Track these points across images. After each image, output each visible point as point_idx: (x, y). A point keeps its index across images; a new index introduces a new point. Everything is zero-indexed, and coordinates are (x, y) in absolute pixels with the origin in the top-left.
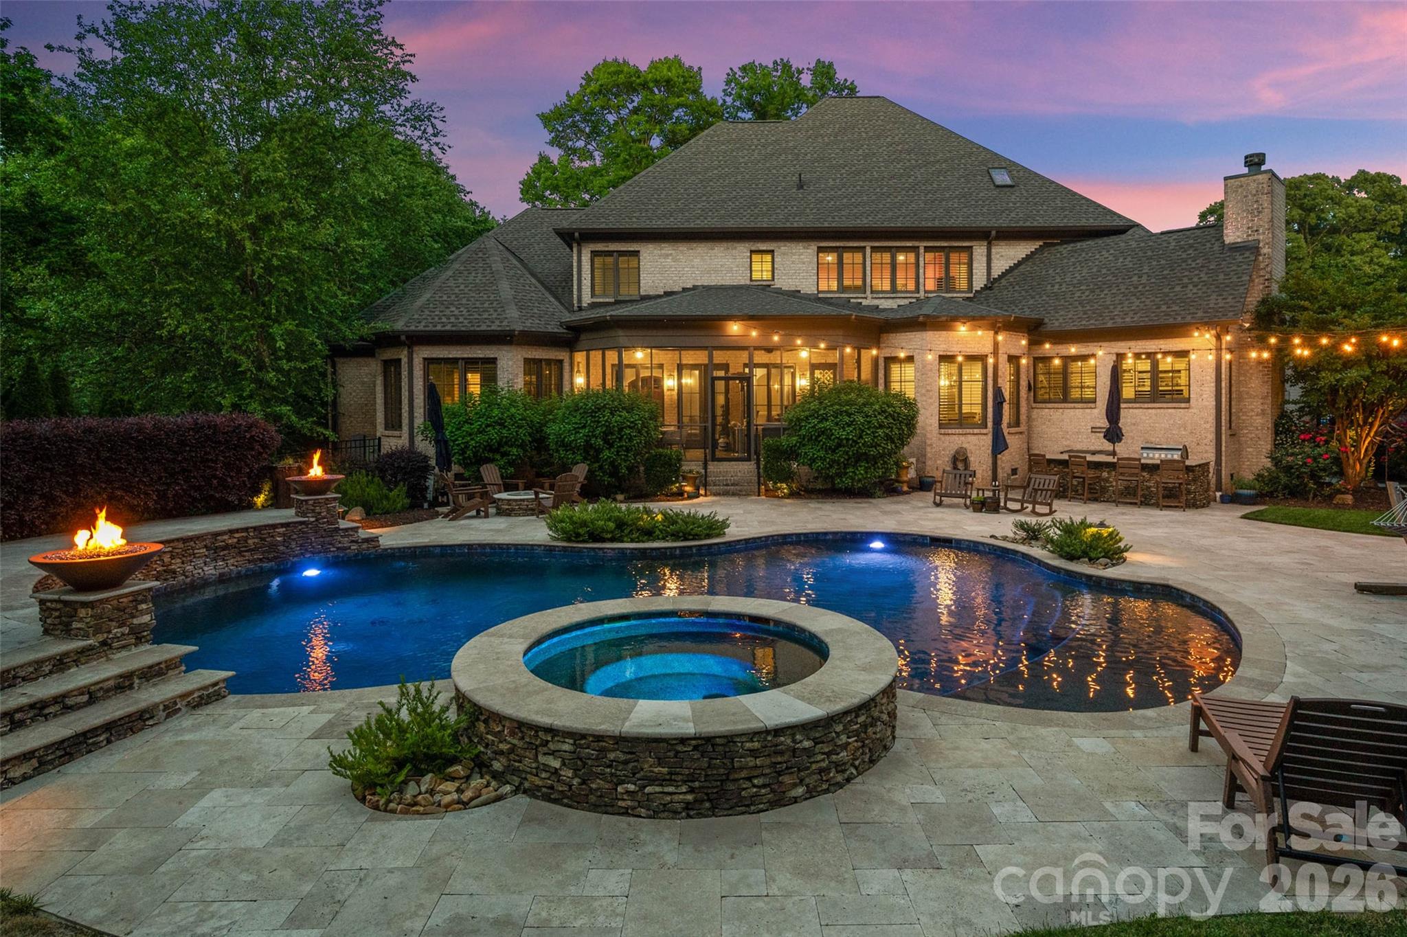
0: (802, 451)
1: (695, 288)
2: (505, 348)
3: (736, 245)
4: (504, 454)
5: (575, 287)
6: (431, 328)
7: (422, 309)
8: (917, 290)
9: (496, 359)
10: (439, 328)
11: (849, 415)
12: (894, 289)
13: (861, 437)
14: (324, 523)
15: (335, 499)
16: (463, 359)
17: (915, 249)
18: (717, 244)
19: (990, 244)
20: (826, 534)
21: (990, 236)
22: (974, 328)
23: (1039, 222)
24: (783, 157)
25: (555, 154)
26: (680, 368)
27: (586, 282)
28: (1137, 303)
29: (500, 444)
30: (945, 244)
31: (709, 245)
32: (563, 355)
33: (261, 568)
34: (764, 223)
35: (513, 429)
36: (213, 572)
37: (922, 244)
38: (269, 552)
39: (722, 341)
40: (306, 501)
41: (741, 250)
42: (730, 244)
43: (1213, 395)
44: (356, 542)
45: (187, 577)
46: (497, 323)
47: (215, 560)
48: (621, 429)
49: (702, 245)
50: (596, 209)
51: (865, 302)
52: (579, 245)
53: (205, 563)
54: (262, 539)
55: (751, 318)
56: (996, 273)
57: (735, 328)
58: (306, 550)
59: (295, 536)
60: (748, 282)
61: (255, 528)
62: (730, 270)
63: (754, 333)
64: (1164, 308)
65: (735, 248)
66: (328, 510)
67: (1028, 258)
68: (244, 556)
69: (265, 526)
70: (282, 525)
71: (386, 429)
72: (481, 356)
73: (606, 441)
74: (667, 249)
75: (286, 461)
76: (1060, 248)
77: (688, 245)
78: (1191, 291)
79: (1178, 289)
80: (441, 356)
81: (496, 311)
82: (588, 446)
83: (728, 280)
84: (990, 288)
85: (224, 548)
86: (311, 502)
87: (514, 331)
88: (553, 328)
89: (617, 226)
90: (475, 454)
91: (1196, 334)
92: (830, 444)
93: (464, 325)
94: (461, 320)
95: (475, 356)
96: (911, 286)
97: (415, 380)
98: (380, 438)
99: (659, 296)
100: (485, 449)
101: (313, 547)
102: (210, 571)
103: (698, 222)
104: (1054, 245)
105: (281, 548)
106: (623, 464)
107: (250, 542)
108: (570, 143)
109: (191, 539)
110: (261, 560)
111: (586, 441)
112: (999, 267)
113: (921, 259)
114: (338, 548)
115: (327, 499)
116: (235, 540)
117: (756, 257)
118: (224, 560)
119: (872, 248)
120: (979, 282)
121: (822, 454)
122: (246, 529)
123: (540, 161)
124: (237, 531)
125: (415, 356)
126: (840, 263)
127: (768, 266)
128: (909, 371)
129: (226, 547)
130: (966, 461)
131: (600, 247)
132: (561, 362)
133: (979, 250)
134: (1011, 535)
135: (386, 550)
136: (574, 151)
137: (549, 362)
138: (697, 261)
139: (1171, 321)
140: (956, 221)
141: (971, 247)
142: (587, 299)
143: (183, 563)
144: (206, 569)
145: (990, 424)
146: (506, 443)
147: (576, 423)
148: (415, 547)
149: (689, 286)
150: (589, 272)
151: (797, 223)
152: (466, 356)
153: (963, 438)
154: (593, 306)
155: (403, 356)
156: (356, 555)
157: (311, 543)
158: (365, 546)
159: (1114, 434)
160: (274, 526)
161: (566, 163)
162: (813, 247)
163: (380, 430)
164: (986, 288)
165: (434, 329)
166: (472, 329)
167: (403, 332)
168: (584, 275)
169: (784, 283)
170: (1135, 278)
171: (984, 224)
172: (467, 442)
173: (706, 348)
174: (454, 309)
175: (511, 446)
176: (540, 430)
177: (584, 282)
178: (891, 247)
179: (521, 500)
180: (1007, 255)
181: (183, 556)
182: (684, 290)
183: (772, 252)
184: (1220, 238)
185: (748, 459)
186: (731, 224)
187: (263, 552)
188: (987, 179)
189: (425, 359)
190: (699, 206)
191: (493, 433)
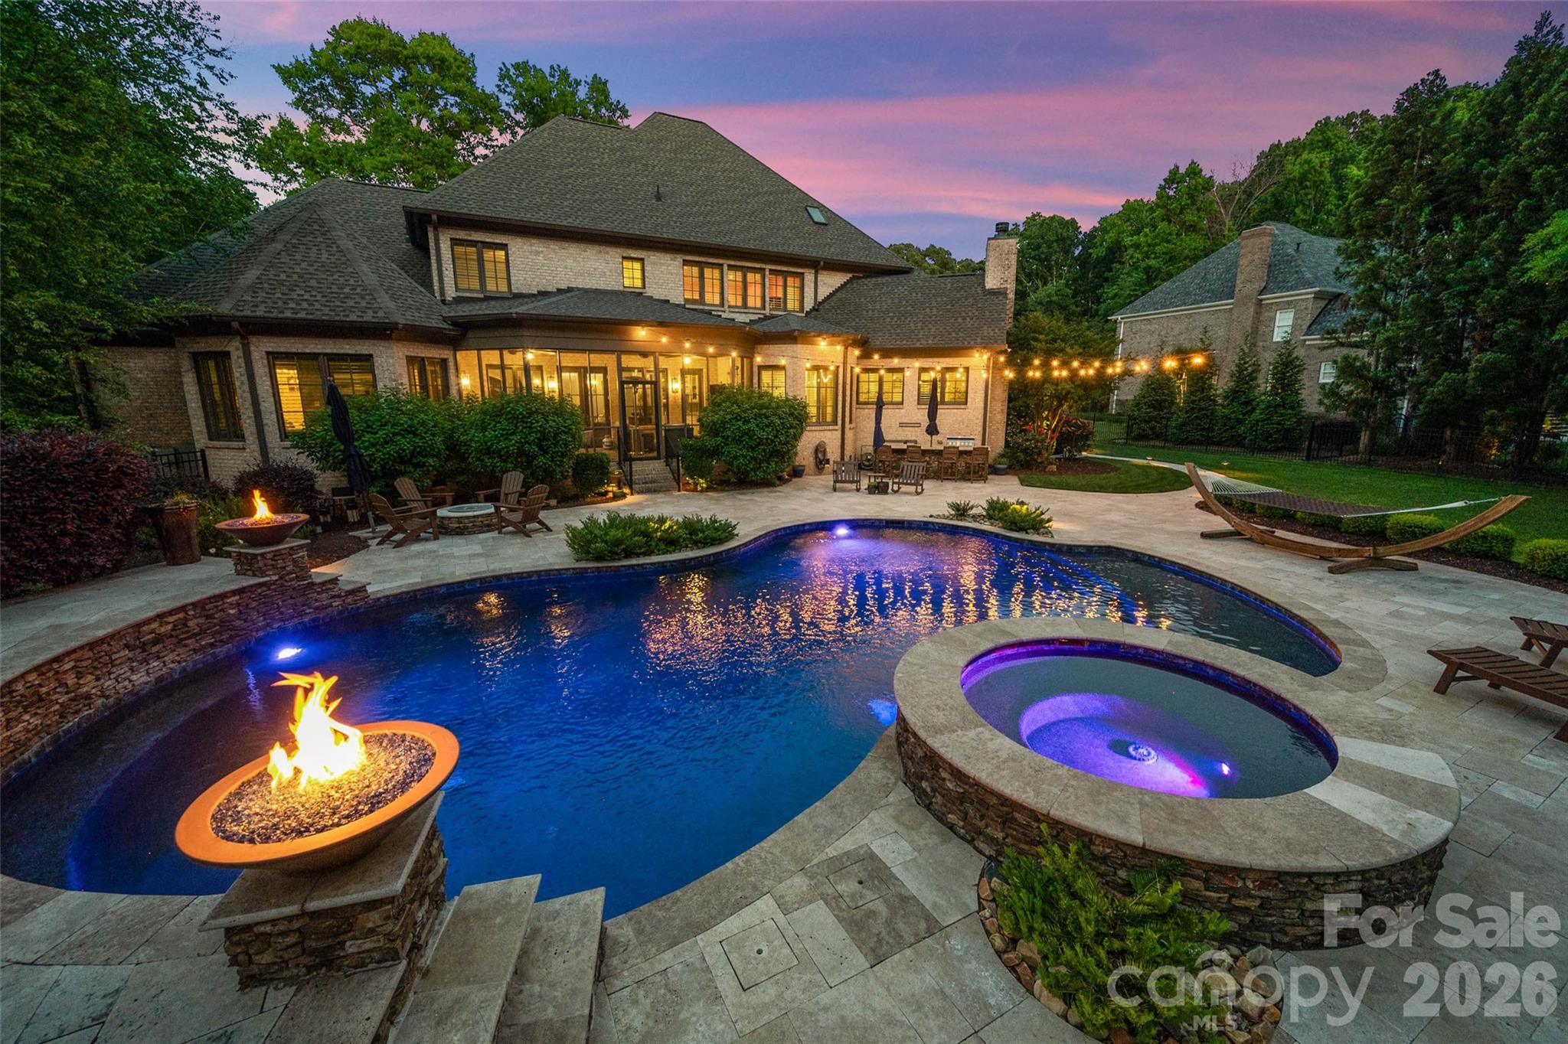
0: (726, 449)
1: (570, 290)
2: (383, 343)
3: (608, 249)
4: (417, 466)
5: (435, 278)
6: (275, 314)
7: (253, 288)
8: (764, 308)
9: (371, 356)
10: (288, 314)
11: (767, 417)
12: (745, 305)
13: (776, 437)
14: (291, 580)
15: (301, 547)
16: (325, 354)
17: (762, 270)
18: (590, 246)
19: (816, 273)
20: (804, 525)
21: (818, 265)
22: (832, 344)
23: (852, 258)
24: (633, 165)
25: (301, 121)
26: (560, 369)
27: (448, 274)
28: (934, 329)
29: (413, 455)
30: (785, 269)
31: (582, 246)
32: (446, 354)
33: (214, 655)
34: (636, 230)
35: (428, 437)
36: (146, 679)
37: (768, 267)
38: (220, 633)
39: (630, 346)
40: (262, 555)
41: (614, 254)
42: (602, 248)
43: (983, 399)
44: (339, 596)
45: (107, 697)
46: (370, 313)
47: (146, 661)
48: (556, 435)
49: (575, 245)
50: (450, 190)
51: (724, 315)
52: (435, 229)
53: (132, 669)
54: (208, 617)
55: (661, 324)
56: (820, 298)
57: (641, 333)
58: (273, 619)
59: (254, 604)
60: (621, 288)
61: (194, 605)
62: (603, 274)
63: (664, 340)
64: (953, 334)
65: (607, 253)
66: (294, 561)
67: (842, 287)
68: (185, 646)
69: (209, 598)
70: (234, 593)
71: (211, 439)
72: (350, 352)
73: (541, 448)
74: (538, 245)
75: (177, 498)
76: (866, 281)
77: (559, 244)
78: (969, 323)
79: (960, 320)
80: (294, 350)
81: (363, 298)
82: (521, 453)
83: (602, 284)
84: (817, 310)
85: (156, 641)
86: (269, 556)
87: (397, 323)
88: (435, 323)
89: (482, 213)
90: (383, 467)
91: (977, 355)
92: (752, 443)
93: (322, 312)
94: (317, 306)
95: (342, 351)
96: (759, 305)
97: (258, 380)
98: (203, 452)
99: (533, 295)
100: (394, 461)
101: (281, 613)
102: (140, 678)
103: (570, 220)
104: (860, 278)
105: (238, 623)
106: (558, 470)
107: (191, 623)
108: (319, 110)
109: (102, 641)
110: (212, 645)
111: (518, 448)
112: (824, 292)
113: (767, 280)
114: (316, 609)
115: (292, 548)
116: (170, 627)
117: (626, 264)
118: (159, 658)
119: (729, 266)
120: (809, 305)
121: (744, 452)
122: (183, 608)
123: (280, 124)
124: (170, 613)
125: (252, 348)
126: (702, 277)
127: (638, 274)
128: (780, 376)
129: (158, 639)
130: (824, 452)
131: (461, 234)
132: (444, 361)
133: (809, 277)
134: (947, 514)
135: (379, 599)
136: (326, 120)
137: (432, 360)
138: (570, 262)
139: (960, 344)
140: (794, 248)
141: (803, 274)
142: (451, 293)
143: (98, 679)
144: (134, 677)
145: (840, 422)
146: (419, 453)
147: (504, 430)
148: (415, 591)
149: (564, 287)
150: (450, 262)
151: (667, 234)
152: (328, 351)
153: (821, 433)
154: (458, 300)
155: (234, 348)
156: (341, 613)
157: (278, 608)
158: (349, 600)
159: (932, 430)
160: (223, 596)
161: (316, 132)
162: (679, 259)
163: (201, 440)
164: (814, 309)
165: (281, 316)
166: (337, 318)
167: (234, 318)
168: (445, 266)
169: (654, 291)
170: (928, 310)
171: (814, 254)
172: (373, 454)
173: (612, 352)
174: (302, 292)
175: (426, 456)
176: (451, 437)
177: (446, 273)
178: (743, 267)
179: (474, 517)
180: (830, 282)
181: (96, 668)
182: (559, 291)
183: (642, 260)
184: (982, 283)
185: (658, 458)
186: (604, 226)
187: (213, 635)
188: (806, 215)
189: (268, 353)
190: (566, 203)
191: (405, 444)
